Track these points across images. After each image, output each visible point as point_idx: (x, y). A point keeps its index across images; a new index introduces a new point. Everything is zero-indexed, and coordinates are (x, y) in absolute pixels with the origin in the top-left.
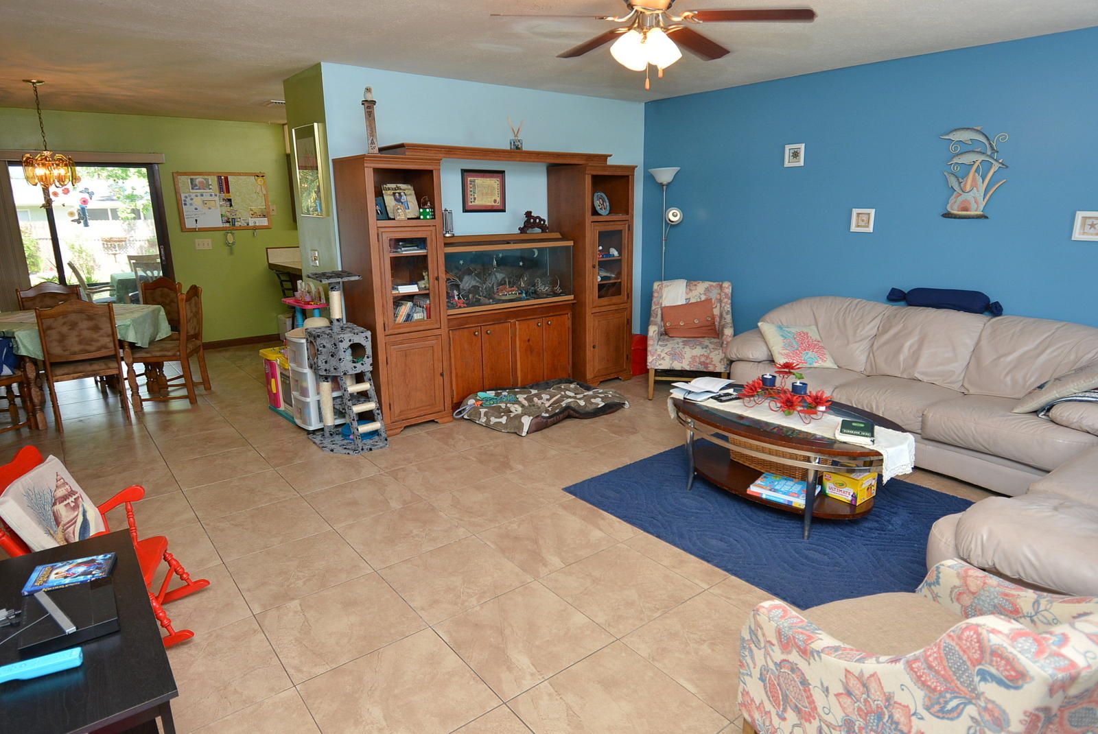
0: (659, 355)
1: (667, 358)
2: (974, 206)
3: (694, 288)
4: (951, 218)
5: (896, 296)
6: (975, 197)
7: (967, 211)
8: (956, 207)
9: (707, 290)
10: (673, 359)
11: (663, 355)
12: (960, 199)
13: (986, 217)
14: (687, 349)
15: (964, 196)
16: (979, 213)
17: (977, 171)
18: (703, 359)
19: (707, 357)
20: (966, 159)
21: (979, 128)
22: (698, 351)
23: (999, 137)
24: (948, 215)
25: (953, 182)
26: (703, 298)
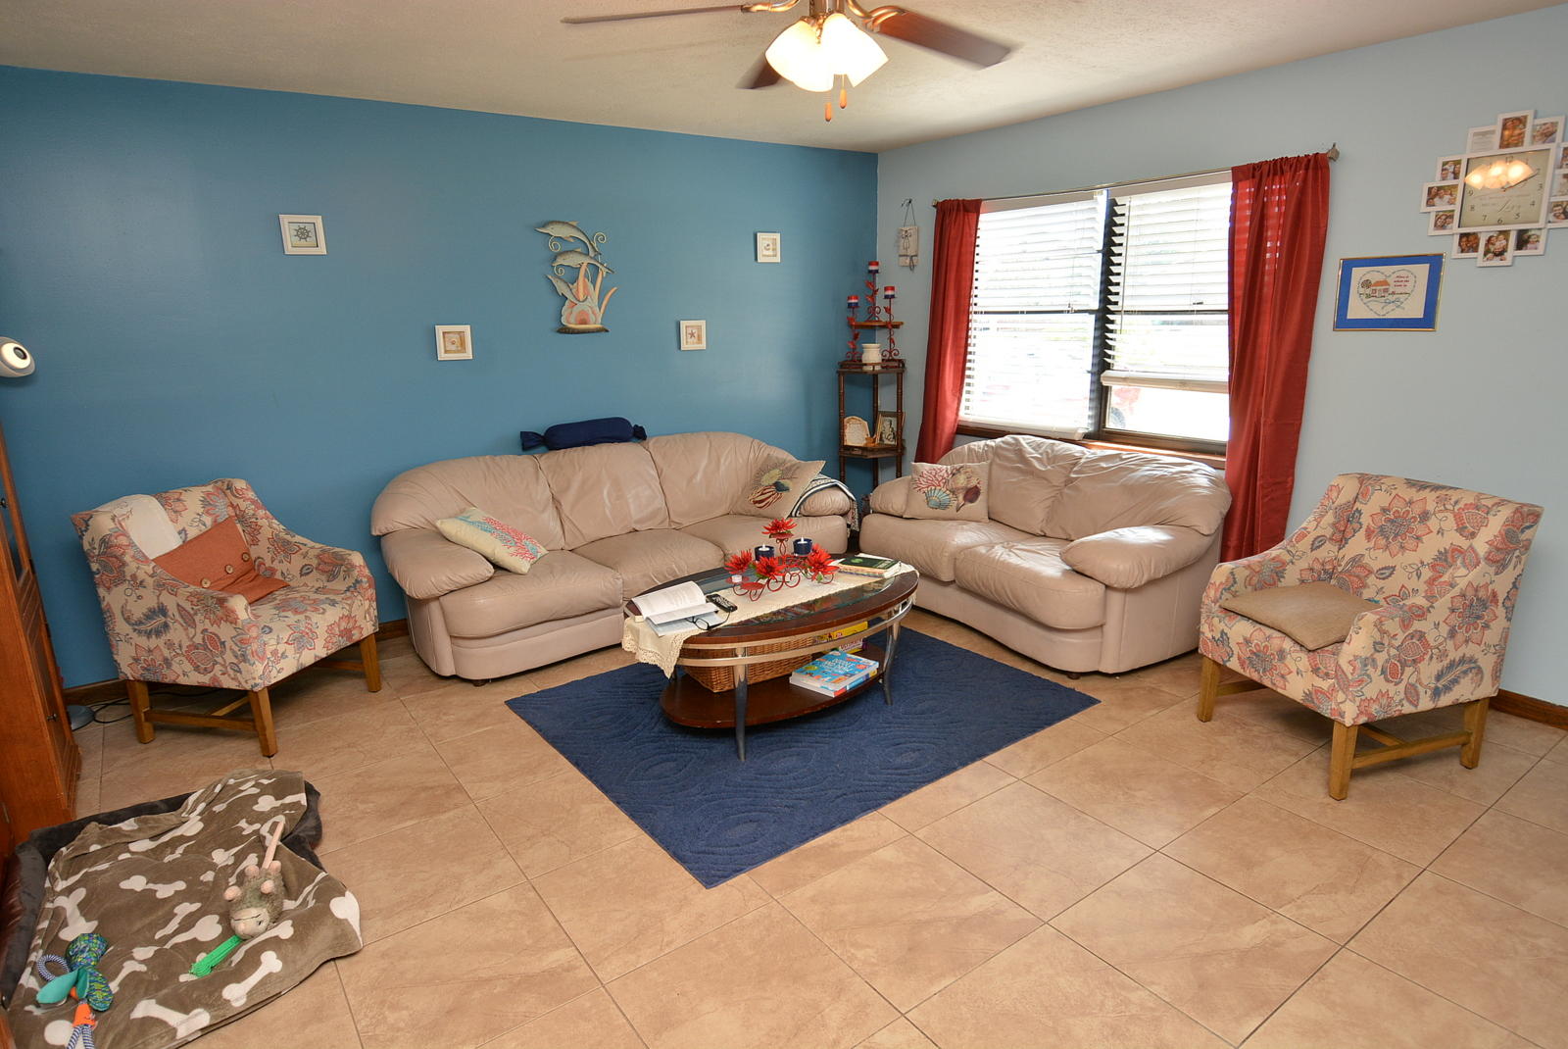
0: (274, 653)
1: (290, 650)
2: (592, 317)
3: (178, 506)
4: (568, 333)
5: (534, 442)
6: (587, 305)
7: (586, 323)
8: (572, 320)
9: (206, 503)
10: (299, 649)
11: (281, 648)
12: (576, 310)
13: (607, 331)
14: (316, 618)
15: (580, 307)
16: (598, 326)
17: (586, 276)
18: (343, 625)
19: (349, 617)
20: (572, 260)
21: (575, 224)
22: (333, 614)
23: (597, 237)
24: (564, 330)
25: (562, 288)
26: (208, 520)
